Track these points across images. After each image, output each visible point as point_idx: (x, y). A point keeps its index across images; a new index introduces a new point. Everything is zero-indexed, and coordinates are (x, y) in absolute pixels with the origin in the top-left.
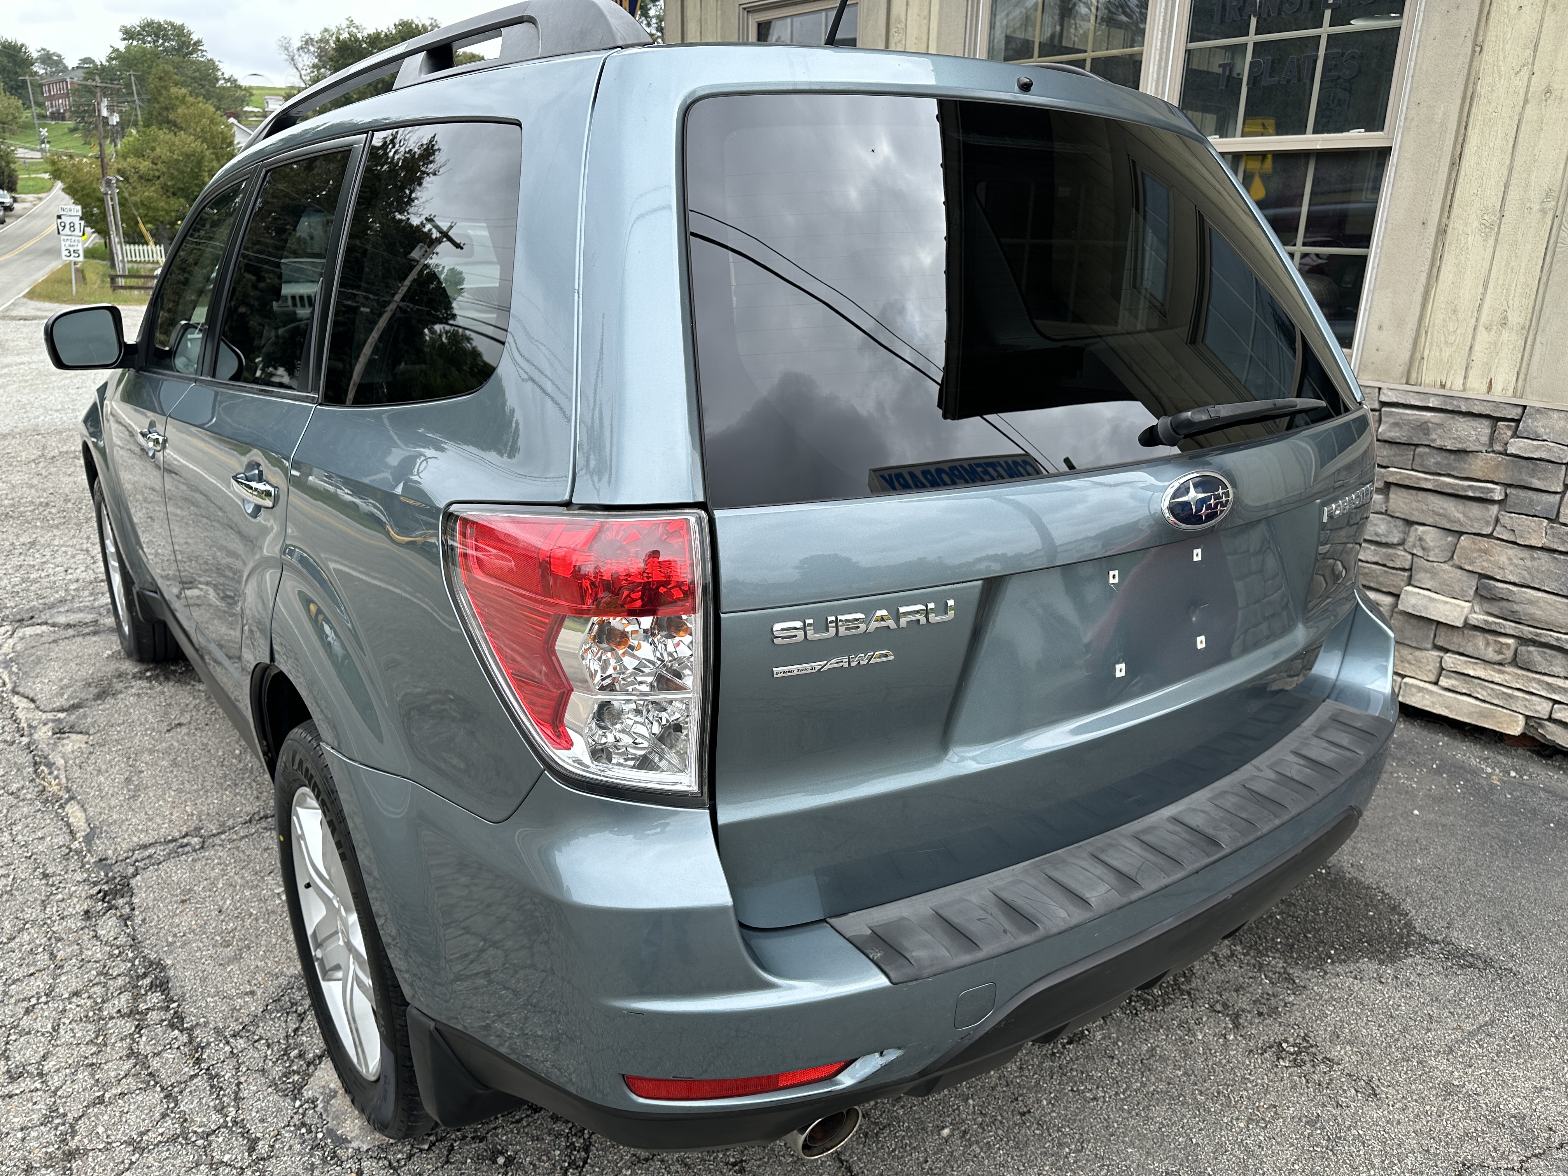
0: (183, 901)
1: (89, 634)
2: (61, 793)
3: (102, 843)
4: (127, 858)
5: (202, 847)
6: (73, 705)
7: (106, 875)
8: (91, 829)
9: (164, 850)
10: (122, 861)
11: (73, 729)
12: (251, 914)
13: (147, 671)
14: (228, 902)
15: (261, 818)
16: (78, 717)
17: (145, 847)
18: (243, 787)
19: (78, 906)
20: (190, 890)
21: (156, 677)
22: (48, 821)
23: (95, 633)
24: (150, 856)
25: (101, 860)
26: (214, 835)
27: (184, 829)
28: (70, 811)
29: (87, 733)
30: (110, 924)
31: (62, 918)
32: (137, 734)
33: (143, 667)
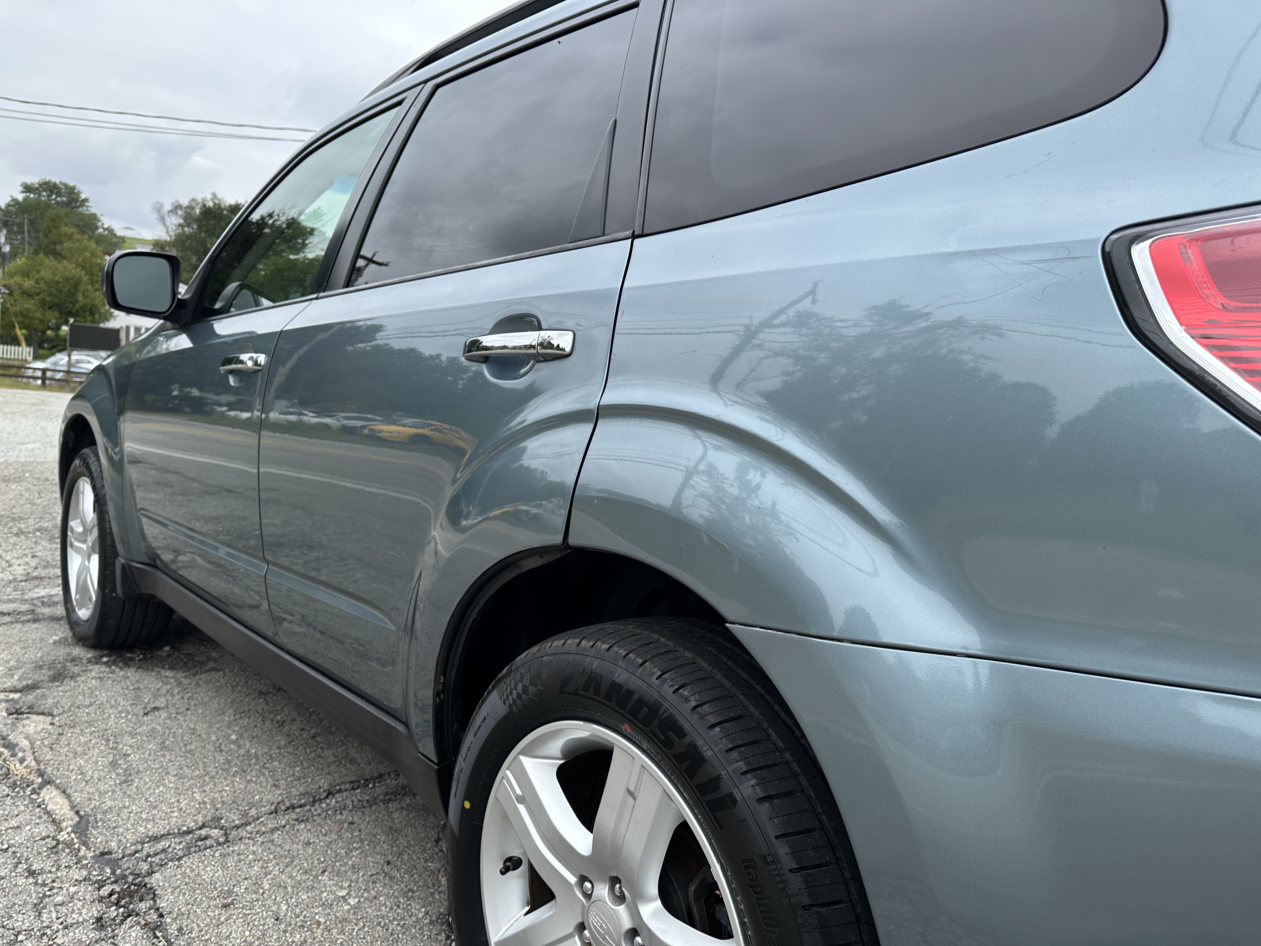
0: (225, 906)
1: (28, 621)
2: (31, 777)
3: (101, 833)
4: (136, 852)
5: (227, 841)
6: (27, 686)
7: (114, 873)
8: (81, 817)
9: (180, 843)
10: (130, 855)
11: (32, 710)
12: (319, 923)
13: (102, 656)
14: (284, 907)
15: (288, 808)
16: (36, 698)
17: (156, 839)
18: (254, 773)
19: (84, 911)
20: (230, 892)
21: (114, 663)
22: (22, 808)
23: (35, 621)
24: (164, 851)
25: (102, 854)
26: (237, 827)
27: (200, 819)
28: (47, 798)
29: (50, 714)
30: (134, 934)
31: (66, 927)
32: (109, 717)
33: (97, 653)
